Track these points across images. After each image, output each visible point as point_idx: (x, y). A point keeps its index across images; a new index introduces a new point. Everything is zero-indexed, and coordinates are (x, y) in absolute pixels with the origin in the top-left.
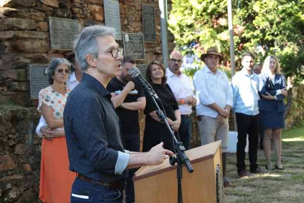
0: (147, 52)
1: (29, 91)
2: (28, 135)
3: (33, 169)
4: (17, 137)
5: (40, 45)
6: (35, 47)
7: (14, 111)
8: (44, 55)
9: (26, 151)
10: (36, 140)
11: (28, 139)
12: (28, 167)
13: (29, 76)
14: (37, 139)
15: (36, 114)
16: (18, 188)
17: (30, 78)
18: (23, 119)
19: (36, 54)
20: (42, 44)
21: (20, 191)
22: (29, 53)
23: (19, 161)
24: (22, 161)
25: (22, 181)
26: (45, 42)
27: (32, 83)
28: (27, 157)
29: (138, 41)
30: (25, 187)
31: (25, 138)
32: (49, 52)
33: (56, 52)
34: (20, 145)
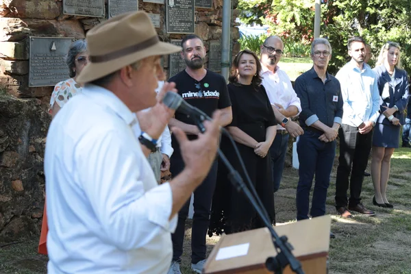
0: (198, 22)
1: (28, 74)
2: (22, 139)
3: (26, 188)
4: (6, 142)
5: (48, 8)
6: (40, 11)
7: (4, 103)
8: (52, 22)
9: (18, 162)
10: (32, 146)
11: (21, 144)
12: (19, 185)
13: (29, 52)
14: (34, 145)
15: (35, 108)
16: (3, 215)
17: (31, 56)
18: (16, 116)
19: (40, 21)
20: (50, 7)
21: (6, 219)
22: (31, 18)
23: (7, 176)
24: (11, 176)
25: (9, 205)
26: (54, 4)
27: (32, 64)
28: (19, 171)
29: (187, 6)
30: (12, 213)
31: (18, 143)
32: (60, 19)
33: (70, 18)
34: (9, 154)
